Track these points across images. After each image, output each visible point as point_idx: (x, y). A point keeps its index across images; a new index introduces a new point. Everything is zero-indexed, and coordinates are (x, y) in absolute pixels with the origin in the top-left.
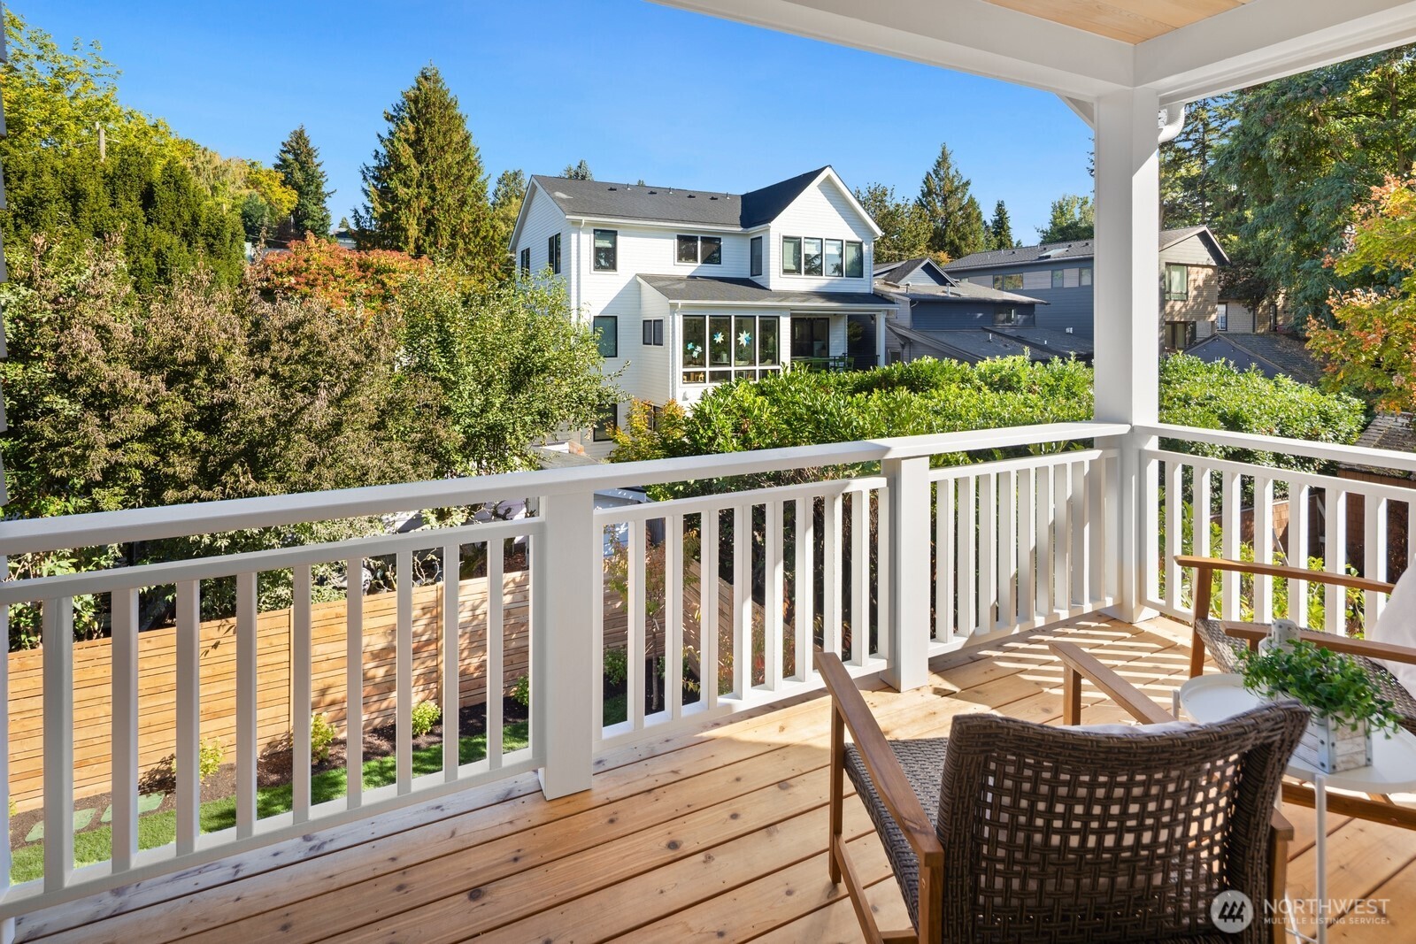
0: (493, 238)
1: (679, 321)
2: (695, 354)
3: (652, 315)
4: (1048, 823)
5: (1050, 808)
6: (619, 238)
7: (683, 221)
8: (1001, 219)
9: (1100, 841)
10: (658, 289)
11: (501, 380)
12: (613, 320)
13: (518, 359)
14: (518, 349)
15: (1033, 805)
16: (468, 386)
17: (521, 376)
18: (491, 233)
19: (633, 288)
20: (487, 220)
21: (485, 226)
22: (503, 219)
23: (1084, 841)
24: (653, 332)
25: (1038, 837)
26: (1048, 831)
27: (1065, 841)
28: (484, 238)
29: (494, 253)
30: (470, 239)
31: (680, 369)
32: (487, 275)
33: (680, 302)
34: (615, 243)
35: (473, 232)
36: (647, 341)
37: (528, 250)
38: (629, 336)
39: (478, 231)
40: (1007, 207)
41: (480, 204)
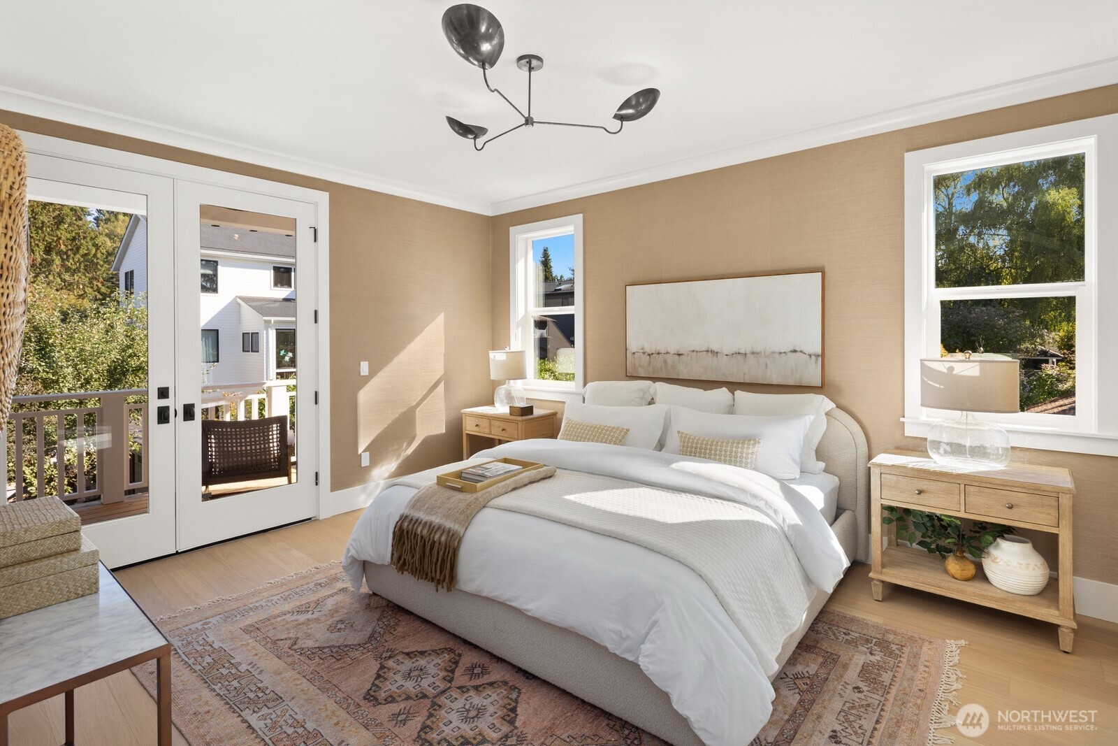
0: (95, 255)
1: (272, 335)
2: (287, 359)
3: (250, 329)
4: (232, 445)
5: (227, 441)
6: (220, 268)
7: (278, 255)
8: (546, 260)
9: (241, 448)
10: (254, 308)
11: (99, 378)
12: (216, 332)
13: (114, 361)
14: (115, 355)
15: (223, 441)
16: (68, 384)
17: (116, 375)
18: (93, 251)
19: (234, 308)
20: (88, 239)
21: (87, 245)
22: (107, 235)
23: (237, 449)
24: (251, 342)
25: (226, 449)
26: (228, 447)
27: (232, 449)
28: (84, 255)
29: (96, 270)
30: (68, 256)
31: (273, 370)
32: (89, 290)
33: (273, 319)
34: (216, 270)
35: (71, 250)
36: (246, 349)
37: (132, 272)
38: (230, 345)
39: (78, 249)
40: (550, 252)
41: (80, 223)
